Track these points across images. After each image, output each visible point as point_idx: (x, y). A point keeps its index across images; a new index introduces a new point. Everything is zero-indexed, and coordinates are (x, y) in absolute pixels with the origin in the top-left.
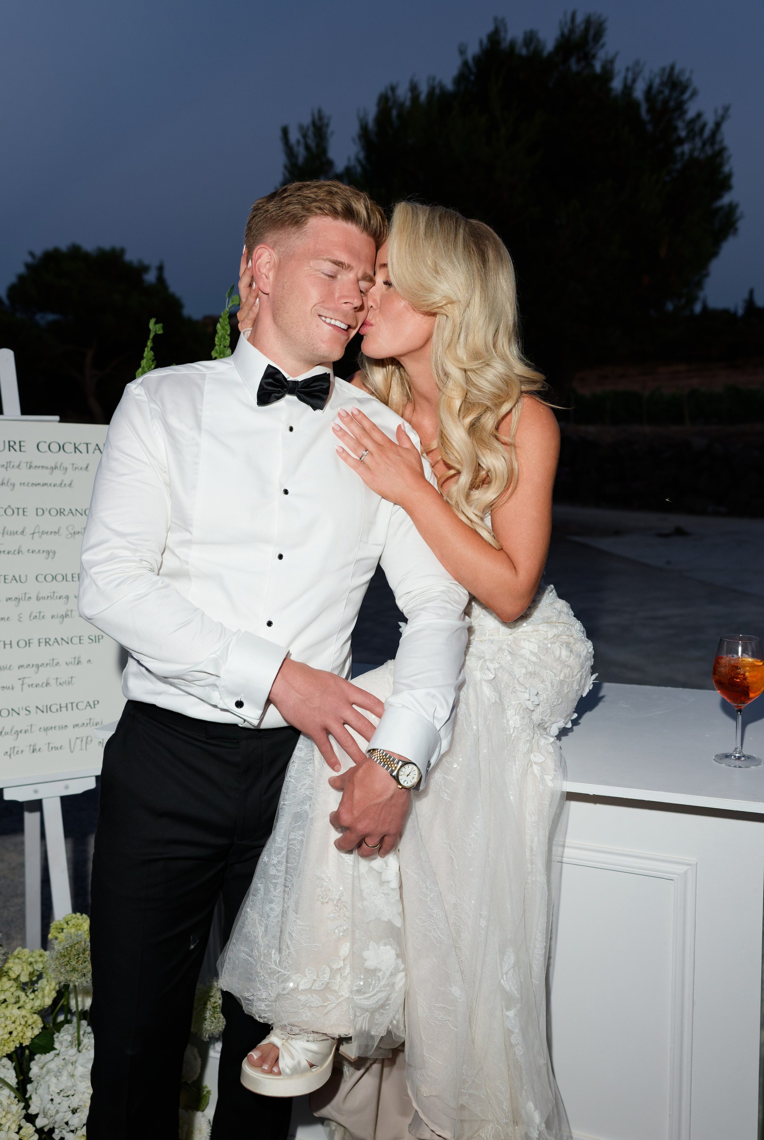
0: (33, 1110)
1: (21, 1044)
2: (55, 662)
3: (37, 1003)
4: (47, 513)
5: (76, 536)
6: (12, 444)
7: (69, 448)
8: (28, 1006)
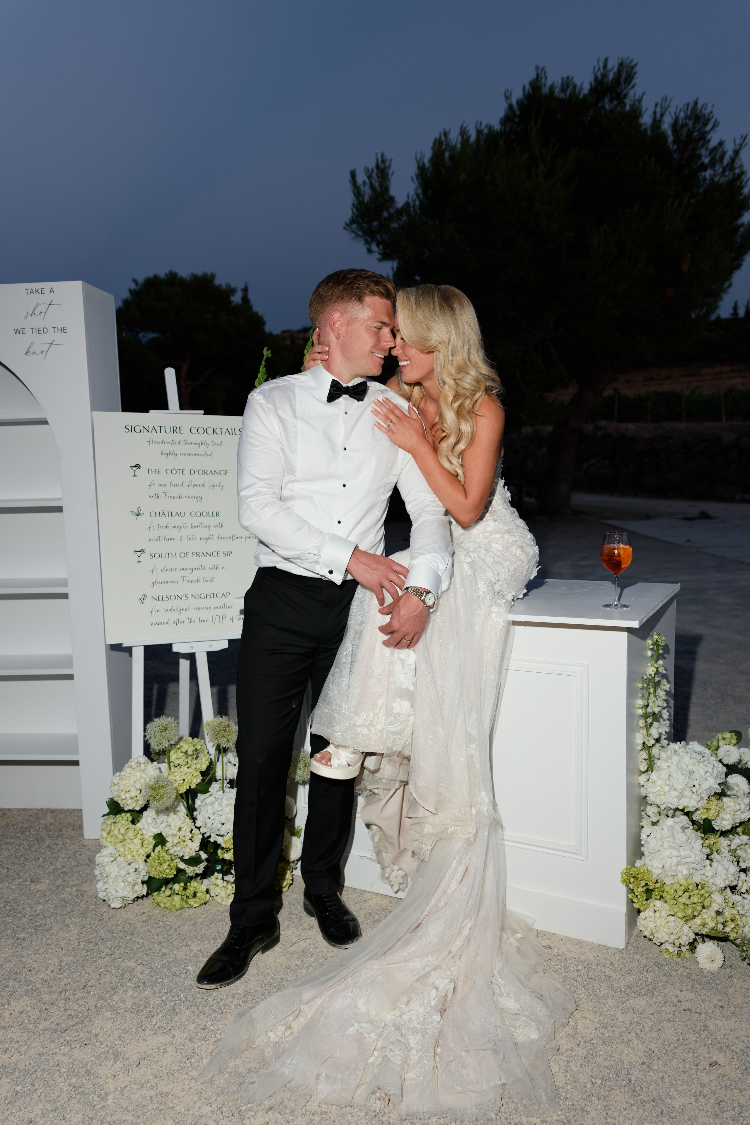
0: (198, 824)
1: (190, 787)
2: (203, 567)
3: (198, 766)
4: (196, 473)
5: (215, 488)
6: (175, 428)
7: (210, 431)
8: (194, 767)
